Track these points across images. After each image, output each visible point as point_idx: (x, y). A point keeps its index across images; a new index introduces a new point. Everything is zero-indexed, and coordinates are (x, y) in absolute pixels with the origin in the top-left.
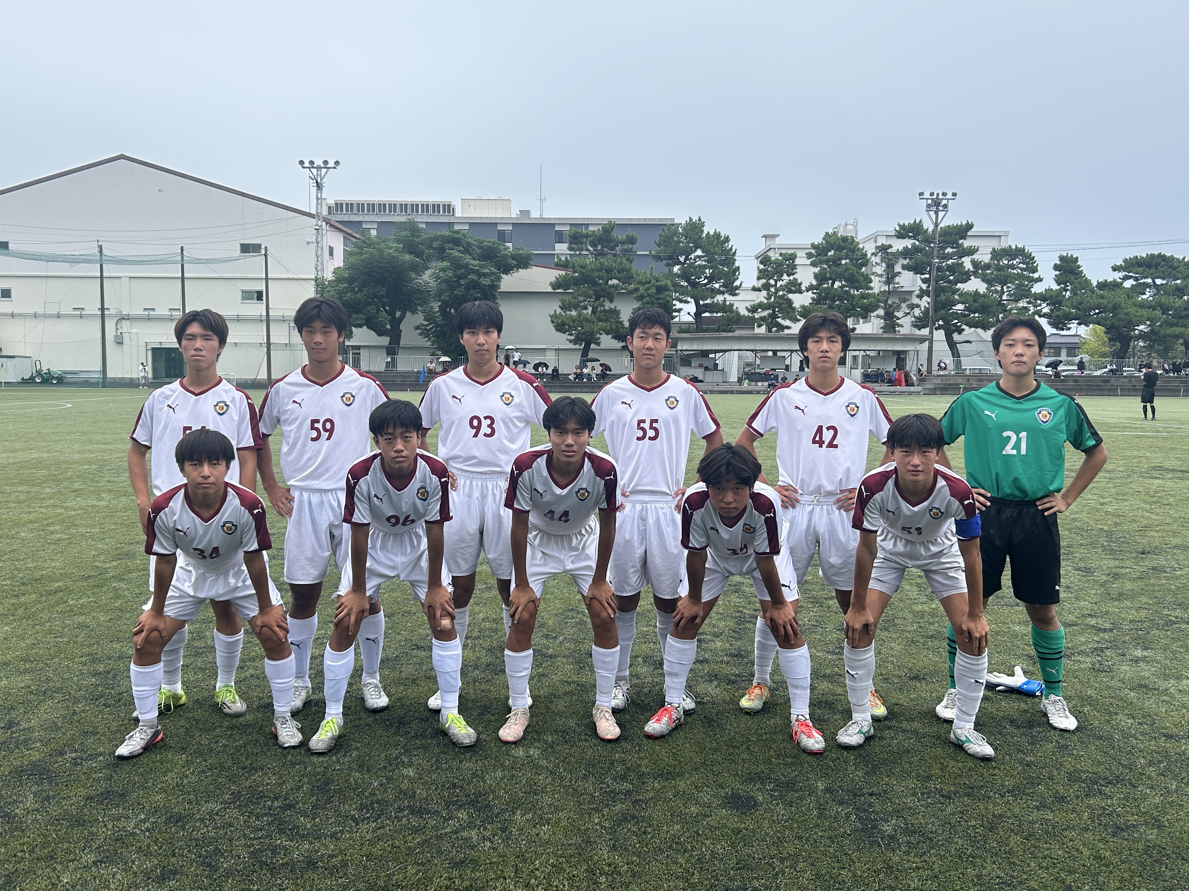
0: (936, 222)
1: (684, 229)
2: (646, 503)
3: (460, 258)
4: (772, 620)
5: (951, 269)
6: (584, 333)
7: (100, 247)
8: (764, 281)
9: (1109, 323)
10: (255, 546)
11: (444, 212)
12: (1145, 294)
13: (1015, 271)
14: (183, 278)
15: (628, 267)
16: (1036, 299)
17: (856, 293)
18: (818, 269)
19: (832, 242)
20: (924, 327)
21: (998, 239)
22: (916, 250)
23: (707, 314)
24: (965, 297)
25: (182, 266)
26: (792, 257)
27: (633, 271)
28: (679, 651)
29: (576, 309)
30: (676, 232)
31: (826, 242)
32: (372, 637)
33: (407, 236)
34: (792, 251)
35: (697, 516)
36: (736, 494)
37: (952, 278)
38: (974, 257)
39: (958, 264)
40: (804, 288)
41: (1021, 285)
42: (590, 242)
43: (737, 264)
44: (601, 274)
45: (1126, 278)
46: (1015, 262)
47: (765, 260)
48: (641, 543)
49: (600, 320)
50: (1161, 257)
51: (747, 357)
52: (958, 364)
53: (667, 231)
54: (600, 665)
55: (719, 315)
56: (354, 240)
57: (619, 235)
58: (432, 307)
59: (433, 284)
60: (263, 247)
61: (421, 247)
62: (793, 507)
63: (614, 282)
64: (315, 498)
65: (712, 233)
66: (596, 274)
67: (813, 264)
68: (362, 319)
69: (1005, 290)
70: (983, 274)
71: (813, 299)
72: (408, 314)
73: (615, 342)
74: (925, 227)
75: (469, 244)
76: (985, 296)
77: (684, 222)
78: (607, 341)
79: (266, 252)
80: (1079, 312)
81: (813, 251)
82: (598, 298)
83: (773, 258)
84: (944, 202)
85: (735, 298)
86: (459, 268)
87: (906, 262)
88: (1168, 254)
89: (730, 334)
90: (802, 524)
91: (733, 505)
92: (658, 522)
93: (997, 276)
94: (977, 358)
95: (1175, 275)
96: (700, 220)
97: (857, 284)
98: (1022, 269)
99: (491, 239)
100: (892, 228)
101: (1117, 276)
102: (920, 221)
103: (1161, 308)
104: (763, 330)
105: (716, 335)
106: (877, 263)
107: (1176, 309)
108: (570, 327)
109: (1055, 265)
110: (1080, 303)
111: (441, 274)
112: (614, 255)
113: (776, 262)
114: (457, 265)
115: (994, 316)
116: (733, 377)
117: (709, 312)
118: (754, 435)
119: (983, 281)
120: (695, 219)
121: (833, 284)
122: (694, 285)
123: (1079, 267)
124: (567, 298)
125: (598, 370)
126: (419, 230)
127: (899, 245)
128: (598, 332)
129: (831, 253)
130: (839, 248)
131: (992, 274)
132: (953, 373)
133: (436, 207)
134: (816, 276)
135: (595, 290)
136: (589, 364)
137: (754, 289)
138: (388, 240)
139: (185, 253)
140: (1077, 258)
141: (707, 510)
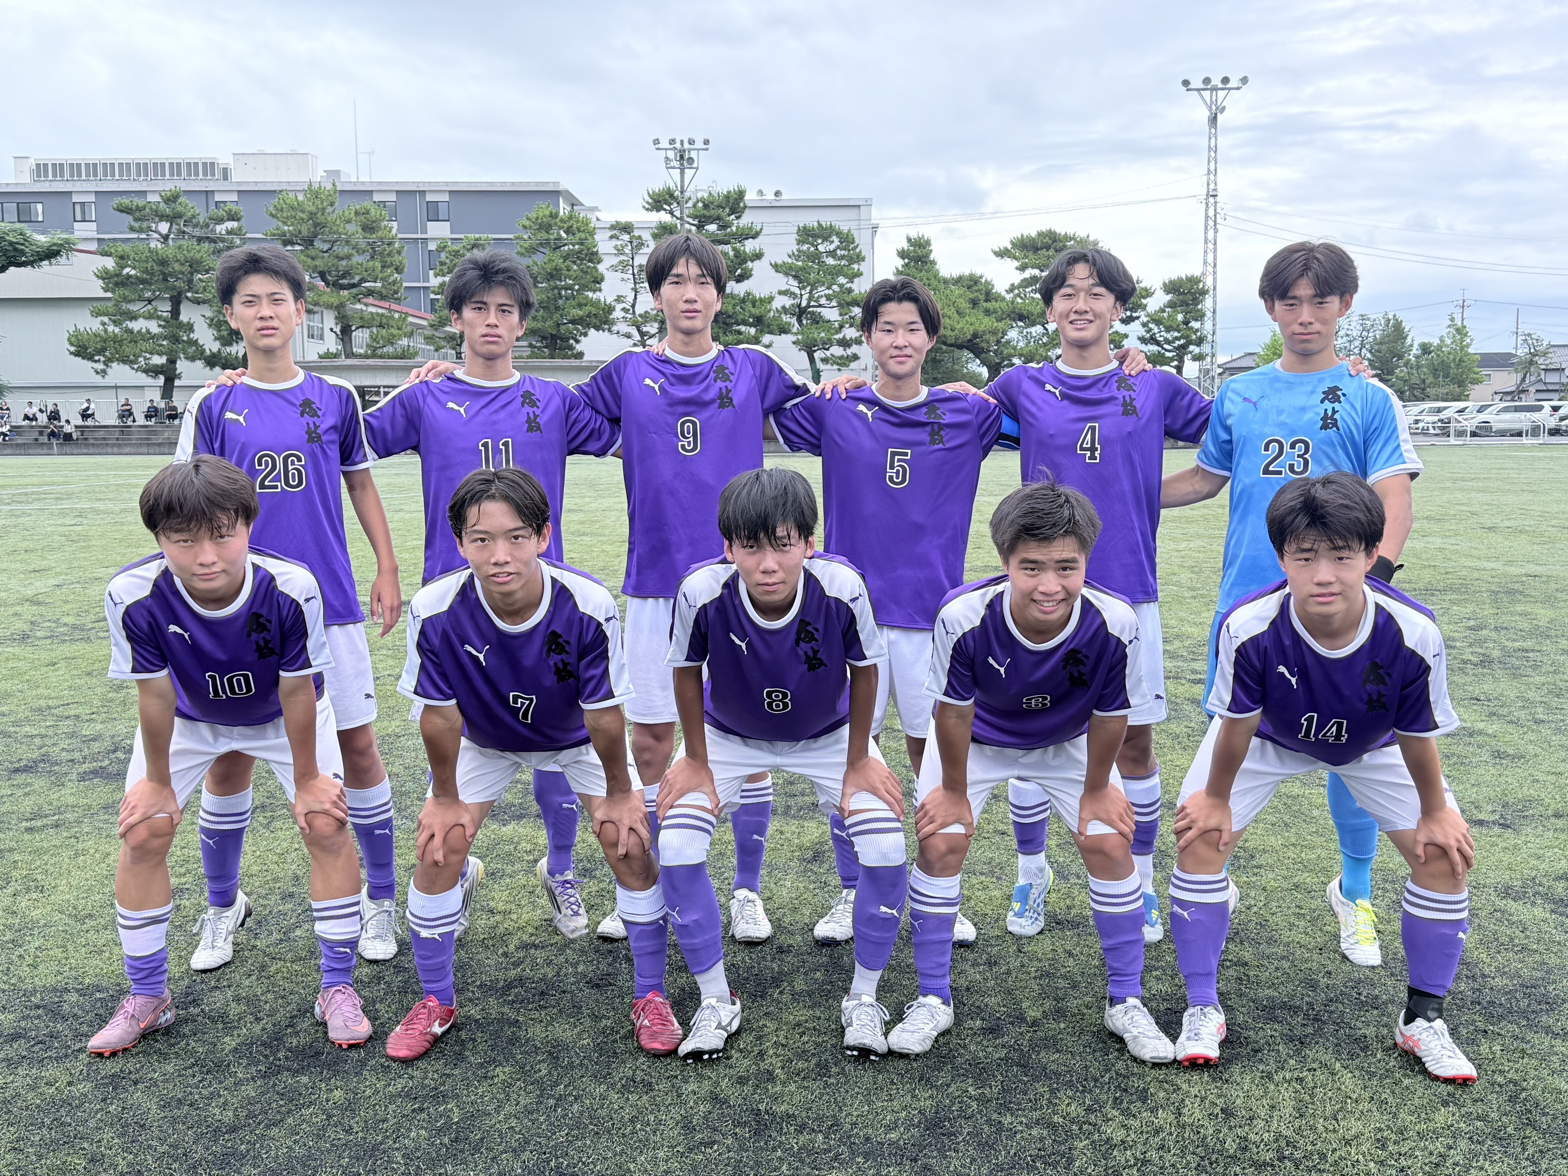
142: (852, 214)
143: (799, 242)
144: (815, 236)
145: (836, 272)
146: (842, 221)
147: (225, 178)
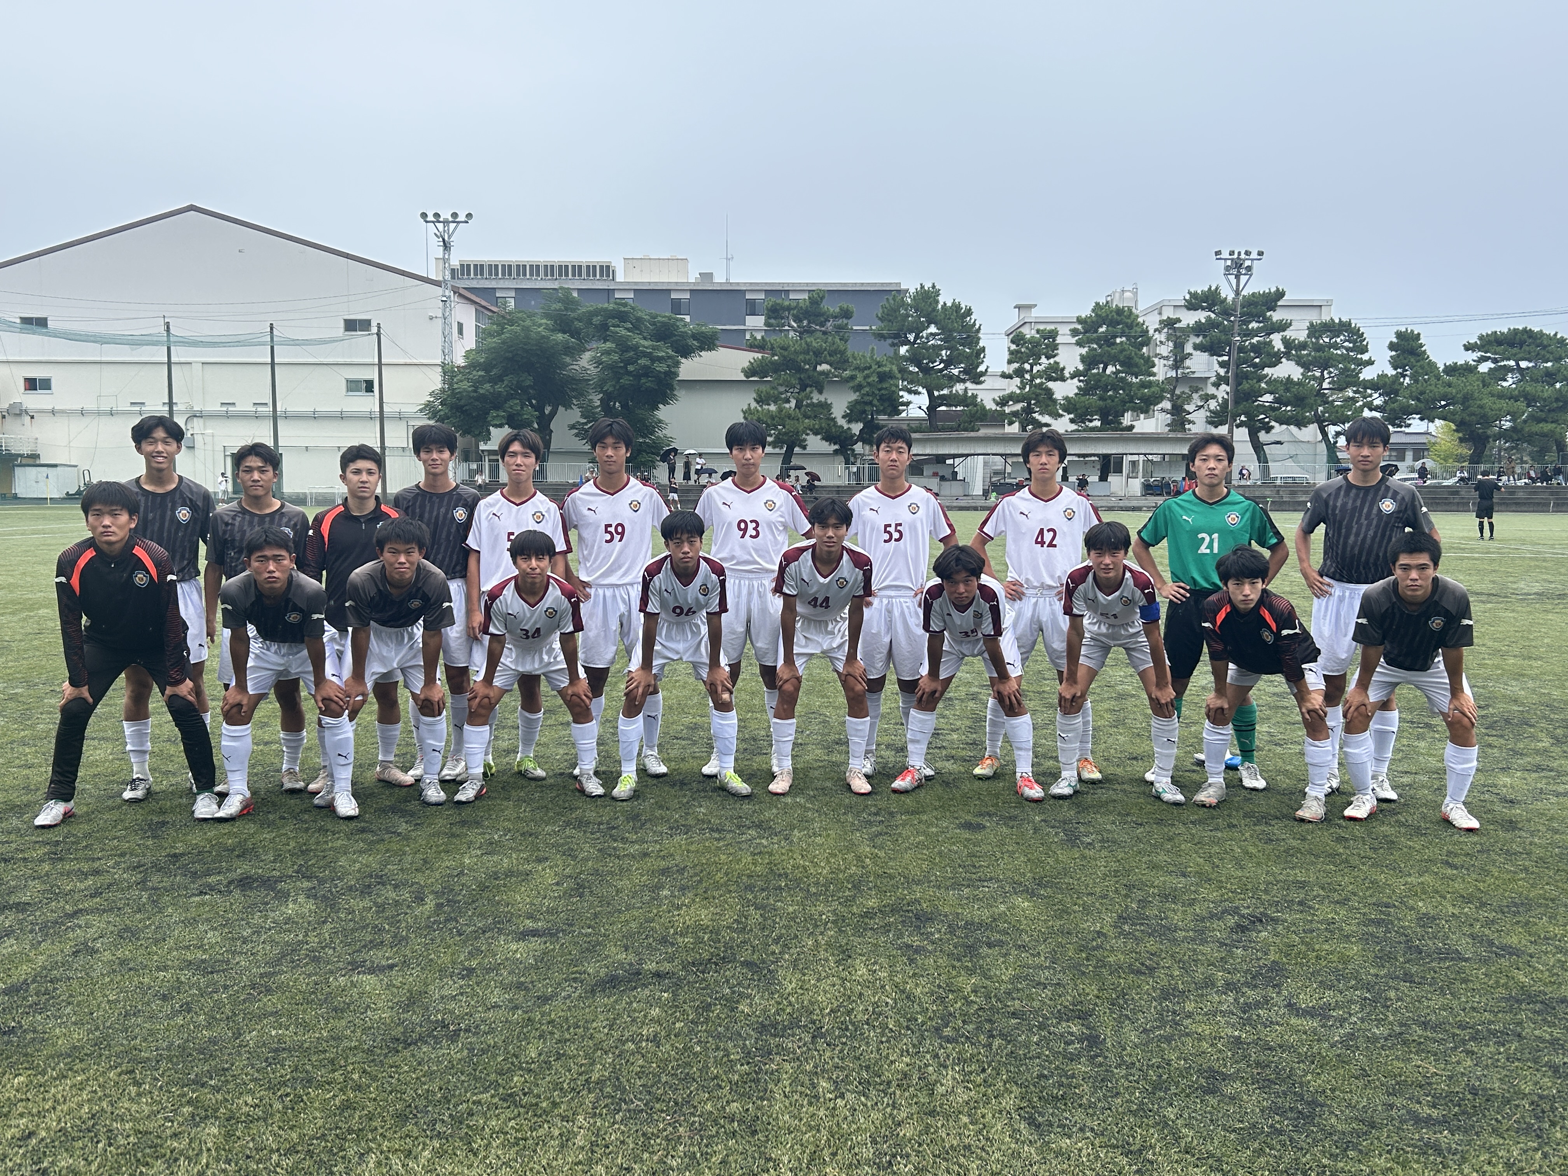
0: (1238, 288)
1: (914, 299)
2: (892, 597)
3: (628, 338)
4: (999, 693)
5: (1257, 349)
6: (785, 434)
7: (168, 325)
8: (1016, 365)
9: (1457, 418)
10: (571, 629)
11: (602, 275)
12: (1505, 380)
13: (1339, 352)
14: (273, 364)
15: (842, 348)
16: (1365, 388)
17: (1134, 380)
18: (1086, 349)
19: (1103, 313)
20: (1222, 423)
21: (1318, 309)
22: (1211, 324)
23: (943, 408)
24: (1274, 385)
25: (272, 348)
26: (1053, 335)
27: (849, 353)
28: (921, 721)
29: (775, 402)
30: (903, 304)
31: (1097, 315)
32: (653, 714)
33: (560, 310)
34: (1052, 327)
35: (936, 604)
36: (967, 585)
37: (1257, 360)
38: (1285, 333)
39: (1265, 343)
40: (1067, 375)
41: (1346, 369)
42: (793, 315)
43: (981, 344)
44: (808, 357)
45: (1483, 359)
46: (1338, 340)
47: (1017, 339)
48: (888, 632)
49: (806, 416)
50: (1527, 332)
51: (995, 464)
52: (1265, 471)
53: (892, 302)
54: (853, 732)
55: (959, 408)
56: (490, 314)
57: (830, 307)
58: (591, 401)
59: (593, 370)
60: (374, 324)
61: (578, 324)
62: (1020, 599)
63: (824, 367)
64: (609, 593)
65: (949, 304)
66: (801, 357)
67: (1079, 344)
68: (503, 417)
69: (1326, 376)
70: (1297, 356)
71: (1079, 388)
72: (561, 409)
73: (825, 444)
74: (1223, 295)
75: (639, 320)
76: (1299, 383)
77: (912, 291)
78: (815, 443)
79: (379, 331)
80: (1419, 405)
81: (1079, 327)
82: (803, 388)
83: (1028, 336)
84: (1248, 263)
85: (979, 387)
86: (626, 351)
87: (1198, 340)
88: (1536, 329)
89: (972, 434)
90: (1028, 613)
91: (965, 595)
92: (902, 613)
93: (1315, 357)
94: (1289, 463)
95: (1544, 356)
96: (934, 286)
97: (1136, 370)
98: (1348, 349)
99: (665, 313)
100: (1181, 296)
101: (1471, 357)
102: (1217, 288)
103: (1526, 398)
104: (1015, 428)
105: (955, 434)
106: (1161, 342)
107: (1545, 400)
108: (768, 425)
109: (1391, 343)
110: (1422, 393)
111: (604, 359)
112: (825, 333)
113: (1032, 341)
114: (624, 346)
115: (1312, 409)
116: (978, 490)
117: (946, 405)
118: (985, 539)
119: (1298, 364)
120: (928, 286)
121: (1105, 369)
122: (926, 370)
123: (1421, 346)
124: (764, 388)
125: (804, 480)
126: (573, 301)
127: (1189, 318)
128: (804, 432)
129: (1103, 329)
130: (1112, 323)
131: (1309, 355)
132: (1259, 483)
133: (591, 270)
134: (1083, 359)
135: (800, 379)
136: (792, 473)
137: (1004, 376)
138: (534, 315)
139: (275, 332)
140: (1419, 334)
141: (944, 599)
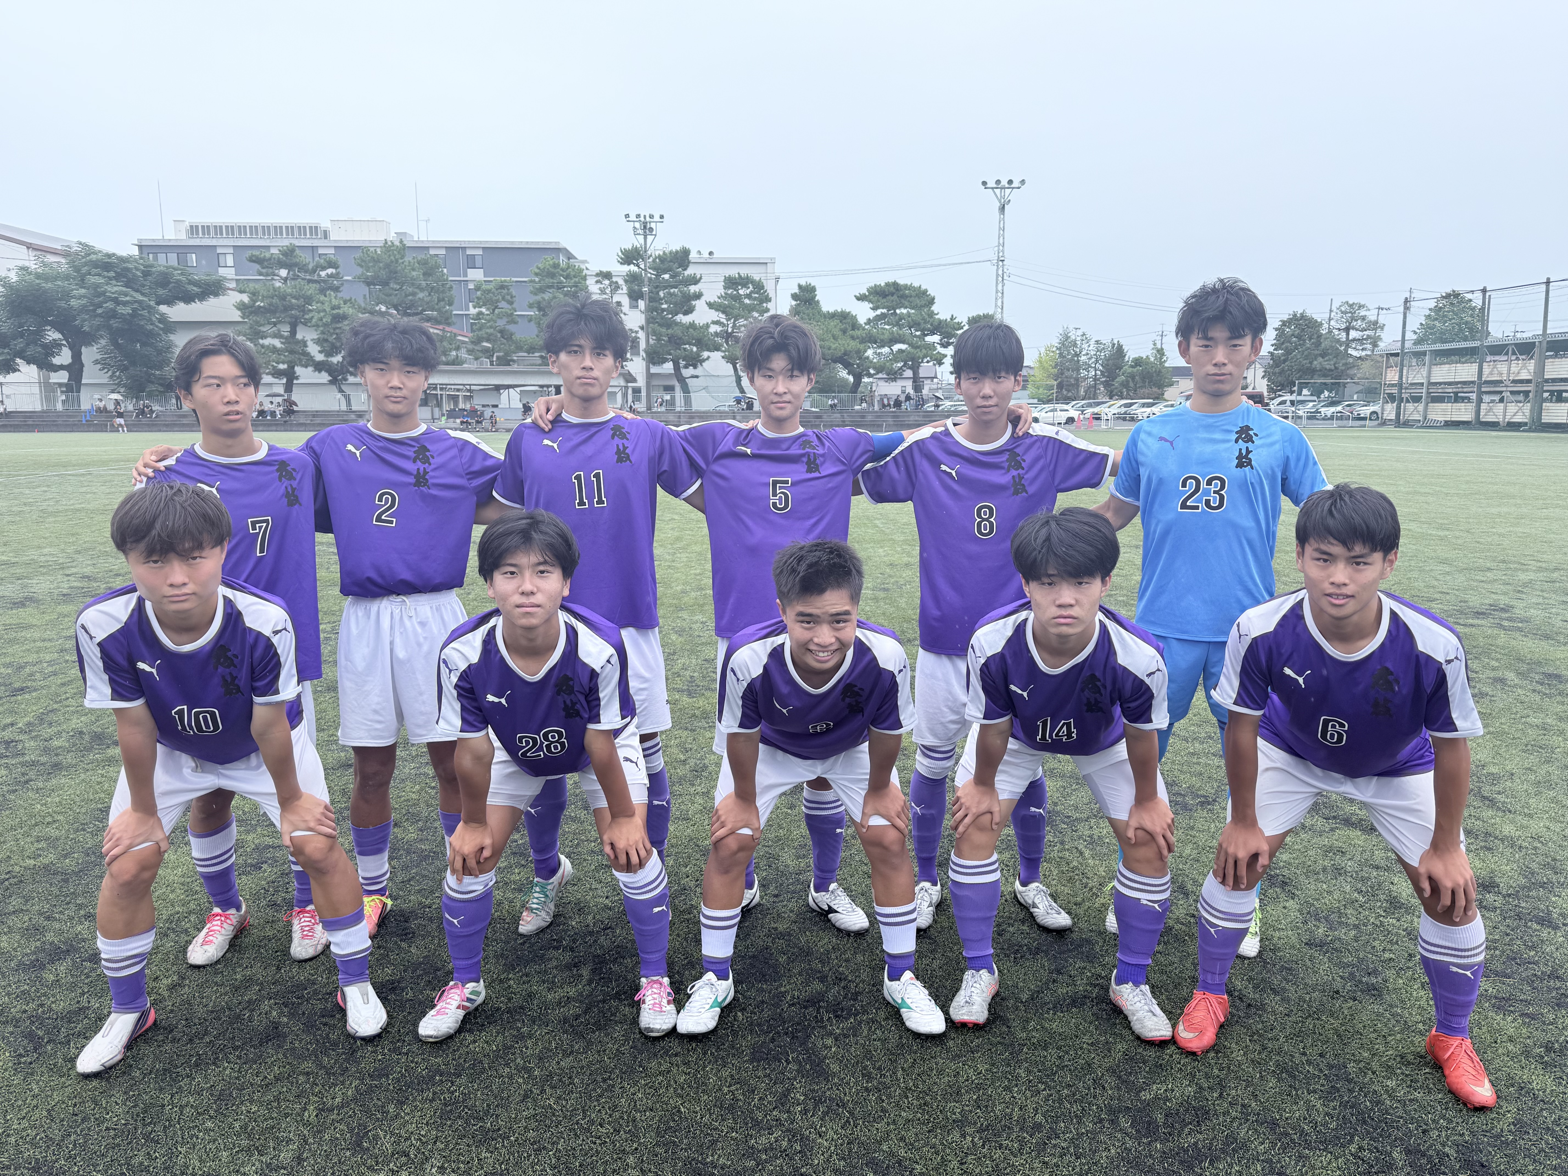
8: (477, 310)
13: (749, 301)
18: (538, 297)
26: (505, 284)
46: (748, 291)
50: (895, 284)
67: (533, 292)
98: (755, 299)
100: (617, 253)
102: (636, 247)
109: (794, 294)
123: (817, 296)
133: (302, 230)
140: (814, 287)
142: (761, 269)
143: (725, 288)
144: (737, 284)
145: (750, 309)
146: (755, 273)
147: (326, 238)
